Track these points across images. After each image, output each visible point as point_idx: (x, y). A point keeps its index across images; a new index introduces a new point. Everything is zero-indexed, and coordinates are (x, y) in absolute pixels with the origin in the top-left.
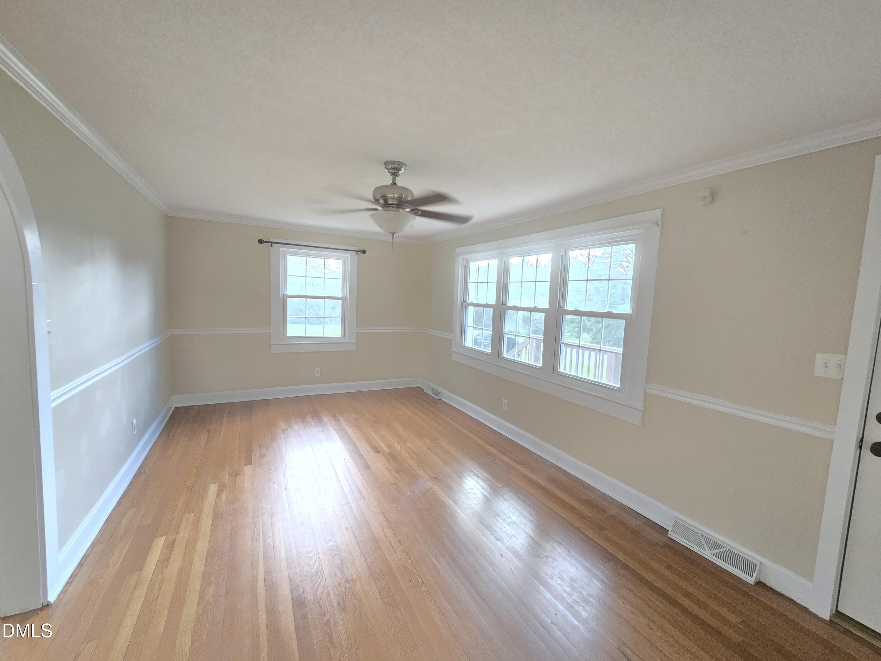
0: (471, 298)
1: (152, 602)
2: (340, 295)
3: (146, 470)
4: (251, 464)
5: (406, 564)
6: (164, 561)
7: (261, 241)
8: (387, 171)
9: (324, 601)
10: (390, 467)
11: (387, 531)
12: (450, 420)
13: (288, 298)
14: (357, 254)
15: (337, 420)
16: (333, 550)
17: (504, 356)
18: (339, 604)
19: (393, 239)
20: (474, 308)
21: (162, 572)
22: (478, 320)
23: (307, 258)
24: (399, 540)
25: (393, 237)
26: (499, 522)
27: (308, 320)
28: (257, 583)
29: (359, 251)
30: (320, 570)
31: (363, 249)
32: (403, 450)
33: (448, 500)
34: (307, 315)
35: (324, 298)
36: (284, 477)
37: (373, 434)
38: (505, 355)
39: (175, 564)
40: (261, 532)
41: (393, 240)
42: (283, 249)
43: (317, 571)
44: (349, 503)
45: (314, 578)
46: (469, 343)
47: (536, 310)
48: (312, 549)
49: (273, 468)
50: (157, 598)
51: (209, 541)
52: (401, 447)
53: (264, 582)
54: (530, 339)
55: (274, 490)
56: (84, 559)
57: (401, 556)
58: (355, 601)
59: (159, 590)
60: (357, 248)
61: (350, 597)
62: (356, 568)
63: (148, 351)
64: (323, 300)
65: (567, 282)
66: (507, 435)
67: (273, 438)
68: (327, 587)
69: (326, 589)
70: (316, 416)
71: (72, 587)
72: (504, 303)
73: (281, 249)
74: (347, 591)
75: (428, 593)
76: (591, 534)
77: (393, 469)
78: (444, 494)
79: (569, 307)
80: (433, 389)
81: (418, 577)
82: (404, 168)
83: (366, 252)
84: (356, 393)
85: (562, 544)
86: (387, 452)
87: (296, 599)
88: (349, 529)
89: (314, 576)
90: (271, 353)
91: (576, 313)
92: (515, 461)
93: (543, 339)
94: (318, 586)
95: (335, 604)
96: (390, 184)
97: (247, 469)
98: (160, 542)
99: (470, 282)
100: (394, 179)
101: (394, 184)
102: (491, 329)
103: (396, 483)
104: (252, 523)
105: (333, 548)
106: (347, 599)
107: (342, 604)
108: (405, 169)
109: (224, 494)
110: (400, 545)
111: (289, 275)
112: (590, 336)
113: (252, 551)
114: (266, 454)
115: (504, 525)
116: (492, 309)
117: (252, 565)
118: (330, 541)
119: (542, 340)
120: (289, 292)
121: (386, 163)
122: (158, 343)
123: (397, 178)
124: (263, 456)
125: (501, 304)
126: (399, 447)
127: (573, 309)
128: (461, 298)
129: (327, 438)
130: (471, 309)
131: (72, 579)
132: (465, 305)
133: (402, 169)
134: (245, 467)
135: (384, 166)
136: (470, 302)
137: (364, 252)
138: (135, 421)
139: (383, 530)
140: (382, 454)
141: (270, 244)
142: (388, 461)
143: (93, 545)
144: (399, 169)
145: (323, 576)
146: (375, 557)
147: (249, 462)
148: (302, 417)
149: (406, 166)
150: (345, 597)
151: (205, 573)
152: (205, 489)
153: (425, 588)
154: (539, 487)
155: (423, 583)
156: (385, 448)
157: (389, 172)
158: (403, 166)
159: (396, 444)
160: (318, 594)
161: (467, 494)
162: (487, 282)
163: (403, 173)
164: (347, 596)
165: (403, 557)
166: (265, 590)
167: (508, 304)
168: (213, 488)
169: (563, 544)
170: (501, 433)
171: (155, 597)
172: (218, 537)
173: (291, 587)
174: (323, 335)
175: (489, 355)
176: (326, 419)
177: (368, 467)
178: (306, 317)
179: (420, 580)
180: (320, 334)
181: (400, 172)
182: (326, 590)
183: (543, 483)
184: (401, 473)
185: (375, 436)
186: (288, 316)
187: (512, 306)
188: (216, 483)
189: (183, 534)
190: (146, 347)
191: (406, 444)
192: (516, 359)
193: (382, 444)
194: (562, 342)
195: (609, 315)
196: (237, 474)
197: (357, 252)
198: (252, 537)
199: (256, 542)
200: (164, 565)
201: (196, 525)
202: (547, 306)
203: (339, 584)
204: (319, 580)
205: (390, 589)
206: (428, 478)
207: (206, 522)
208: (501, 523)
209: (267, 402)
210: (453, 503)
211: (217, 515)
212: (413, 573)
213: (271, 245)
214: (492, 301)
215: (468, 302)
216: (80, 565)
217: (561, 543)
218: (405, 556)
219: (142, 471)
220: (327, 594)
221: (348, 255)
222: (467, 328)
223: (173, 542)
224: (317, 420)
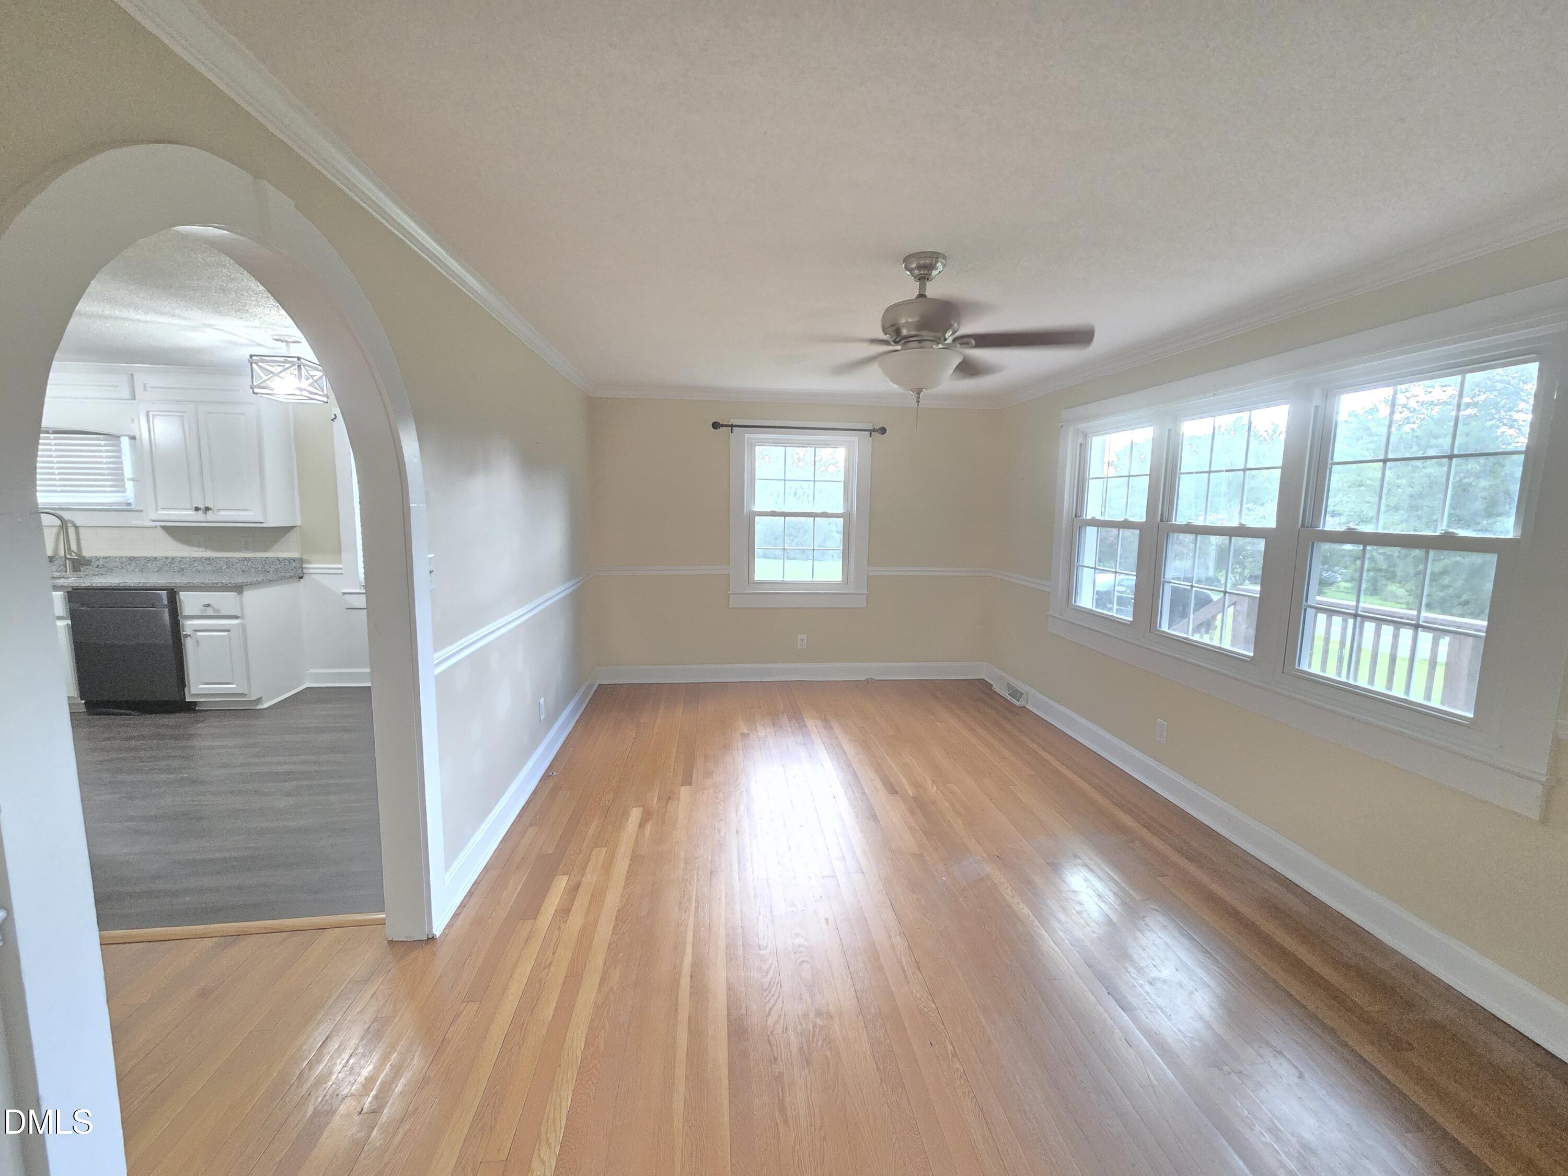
0: (1092, 510)
1: (543, 970)
2: (840, 510)
3: (555, 774)
4: (691, 784)
5: (926, 1010)
6: (564, 911)
7: (716, 425)
8: (908, 273)
9: (777, 1037)
10: (913, 824)
11: (897, 940)
12: (1040, 749)
13: (757, 518)
14: (871, 436)
15: (828, 728)
16: (801, 952)
17: (1163, 629)
18: (801, 1049)
19: (918, 402)
20: (1098, 530)
21: (559, 928)
22: (1106, 554)
23: (787, 448)
24: (918, 961)
25: (919, 398)
26: (1128, 972)
27: (788, 553)
28: (680, 978)
29: (874, 430)
30: (776, 982)
31: (880, 427)
32: (941, 795)
33: (1022, 905)
34: (786, 545)
35: (814, 515)
36: (736, 812)
37: (889, 760)
38: (1165, 627)
39: (576, 921)
40: (694, 897)
41: (918, 405)
42: (749, 436)
43: (772, 984)
44: (836, 876)
45: (766, 993)
46: (1085, 600)
47: (1242, 531)
48: (767, 943)
49: (721, 795)
50: (550, 965)
51: (622, 896)
52: (938, 789)
53: (689, 979)
54: (1227, 595)
55: (719, 832)
56: (475, 886)
57: (917, 991)
58: (828, 1053)
59: (554, 953)
60: (871, 425)
61: (820, 1043)
62: (836, 994)
63: (559, 600)
64: (813, 518)
65: (1329, 466)
66: (1166, 795)
67: (726, 747)
68: (785, 1015)
69: (782, 1017)
70: (796, 717)
71: (459, 923)
72: (1165, 518)
73: (747, 436)
74: (817, 1031)
75: (964, 1076)
76: (1368, 1052)
77: (918, 828)
78: (1014, 892)
79: (1331, 524)
80: (1010, 687)
81: (947, 1040)
82: (942, 263)
83: (885, 432)
84: (867, 681)
85: (1282, 1054)
86: (911, 795)
87: (733, 1022)
88: (830, 921)
89: (766, 990)
90: (730, 607)
91: (1350, 536)
92: (1179, 851)
93: (1258, 596)
94: (771, 1009)
95: (795, 1050)
96: (914, 298)
97: (684, 791)
98: (561, 883)
99: (1091, 477)
100: (922, 287)
101: (922, 295)
102: (1135, 573)
103: (922, 854)
104: (683, 880)
105: (802, 949)
106: (814, 1045)
107: (806, 1052)
108: (944, 266)
109: (649, 827)
110: (918, 972)
111: (758, 479)
112: (1407, 591)
113: (678, 926)
114: (713, 772)
115: (1141, 982)
116: (1137, 532)
117: (676, 948)
118: (797, 935)
119: (1256, 598)
120: (757, 508)
121: (907, 260)
122: (571, 589)
123: (929, 285)
124: (709, 774)
125: (1159, 519)
126: (935, 788)
127: (1343, 528)
128: (1071, 508)
129: (810, 757)
130: (1091, 534)
131: (459, 911)
132: (1078, 523)
133: (937, 265)
134: (682, 788)
135: (903, 266)
136: (1089, 517)
137: (883, 431)
138: (542, 700)
139: (890, 937)
140: (901, 797)
141: (730, 428)
142: (912, 812)
143: (486, 869)
144: (931, 267)
145: (779, 993)
146: (870, 983)
147: (687, 781)
148: (773, 716)
149: (945, 258)
150: (813, 1040)
151: (611, 944)
152: (625, 814)
153: (957, 1065)
154: (1234, 915)
155: (955, 1054)
156: (907, 787)
157: (912, 276)
158: (941, 260)
159: (930, 783)
160: (769, 1022)
161: (1062, 900)
162: (1129, 476)
163: (940, 272)
164: (815, 1039)
165: (922, 995)
166: (691, 995)
167: (1175, 521)
168: (636, 814)
169: (1285, 1056)
170: (1153, 788)
171: (548, 962)
172: (634, 892)
173: (729, 998)
174: (811, 580)
175: (1129, 625)
176: (811, 724)
177: (874, 817)
178: (784, 549)
179: (950, 1048)
180: (807, 578)
181: (934, 273)
182: (782, 1021)
183: (1247, 910)
184: (934, 837)
185: (892, 764)
186: (756, 547)
187: (1185, 525)
188: (640, 806)
189: (590, 878)
190: (559, 593)
191: (948, 785)
192: (1190, 637)
193: (904, 780)
194: (1309, 603)
195: (1448, 542)
196: (669, 798)
197: (871, 431)
198: (681, 903)
199: (685, 912)
200: (563, 918)
201: (608, 867)
202: (1271, 523)
203: (806, 1015)
204: (773, 1001)
205: (892, 1047)
206: (985, 855)
207: (622, 866)
208: (1132, 974)
209: (724, 686)
210: (1030, 913)
211: (636, 859)
212: (937, 1029)
213: (732, 429)
214: (1139, 514)
215: (1084, 518)
216: (470, 894)
217: (1280, 1053)
218: (926, 994)
219: (551, 774)
220: (783, 1028)
221: (854, 438)
222: (1082, 570)
223: (577, 887)
224: (797, 724)
